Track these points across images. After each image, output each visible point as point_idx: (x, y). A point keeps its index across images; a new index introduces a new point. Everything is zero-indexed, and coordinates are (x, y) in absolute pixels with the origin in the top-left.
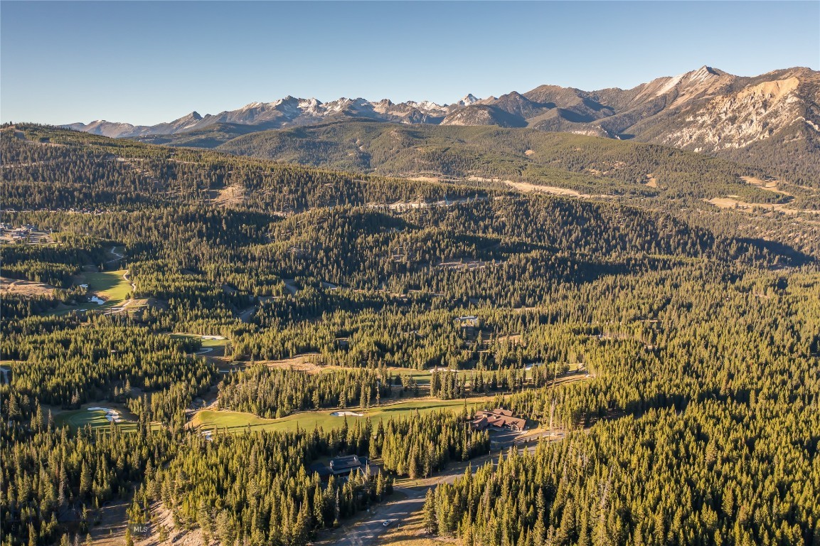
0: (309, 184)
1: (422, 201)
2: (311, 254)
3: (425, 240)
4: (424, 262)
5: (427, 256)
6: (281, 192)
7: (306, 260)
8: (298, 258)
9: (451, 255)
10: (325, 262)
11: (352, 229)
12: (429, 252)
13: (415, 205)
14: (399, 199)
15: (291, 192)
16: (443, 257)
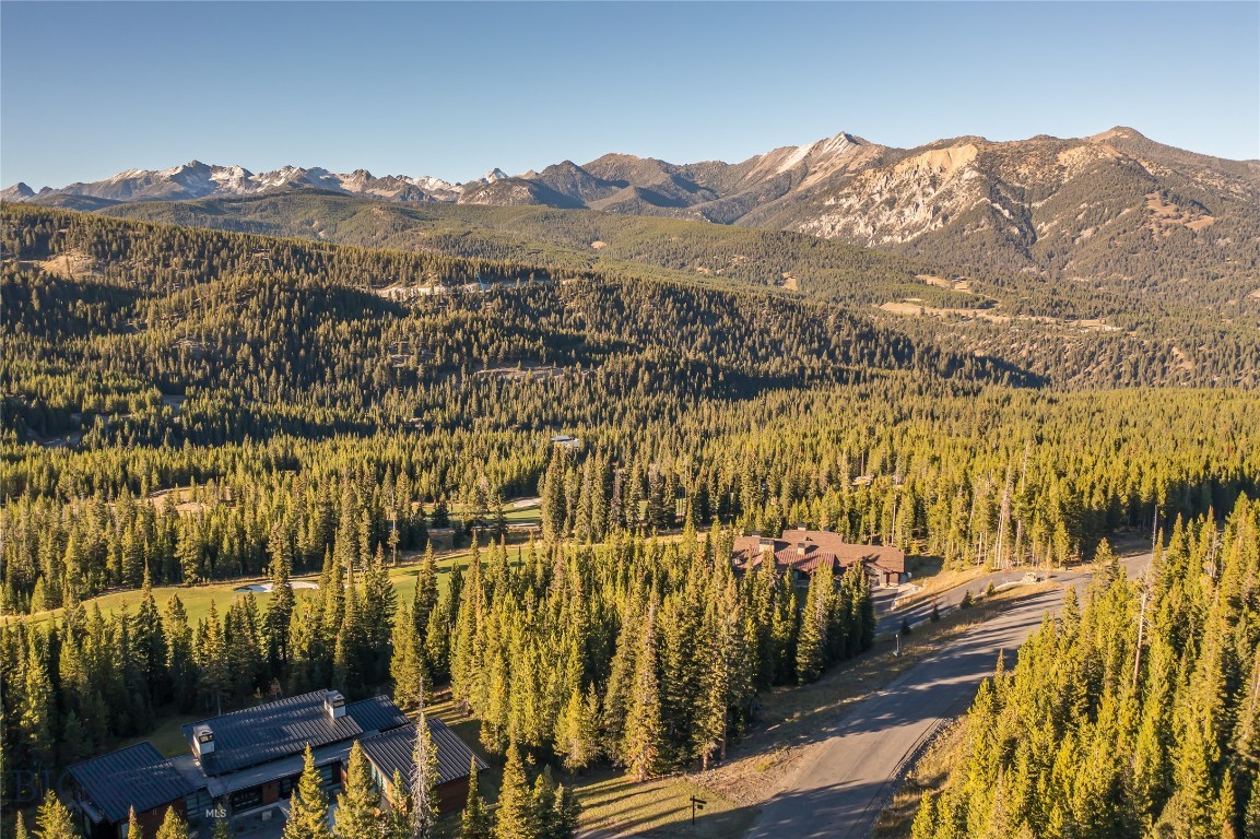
0: (224, 253)
1: (437, 284)
2: (223, 351)
3: (449, 330)
4: (448, 368)
5: (456, 357)
6: (167, 266)
7: (211, 359)
8: (193, 357)
9: (501, 355)
10: (251, 365)
11: (308, 312)
12: (458, 350)
13: (424, 290)
14: (394, 280)
15: (186, 265)
16: (485, 358)
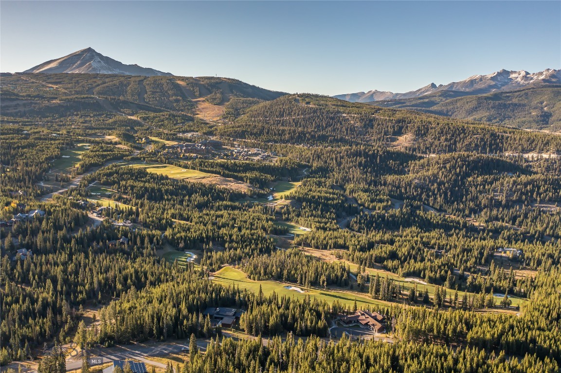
0: (462, 136)
1: (554, 153)
2: (428, 185)
4: (519, 202)
5: (524, 197)
6: (439, 140)
7: (422, 189)
8: (416, 187)
9: (547, 198)
10: (436, 192)
11: (469, 170)
12: (526, 194)
13: (545, 156)
14: (534, 150)
15: (446, 140)
16: (538, 199)
